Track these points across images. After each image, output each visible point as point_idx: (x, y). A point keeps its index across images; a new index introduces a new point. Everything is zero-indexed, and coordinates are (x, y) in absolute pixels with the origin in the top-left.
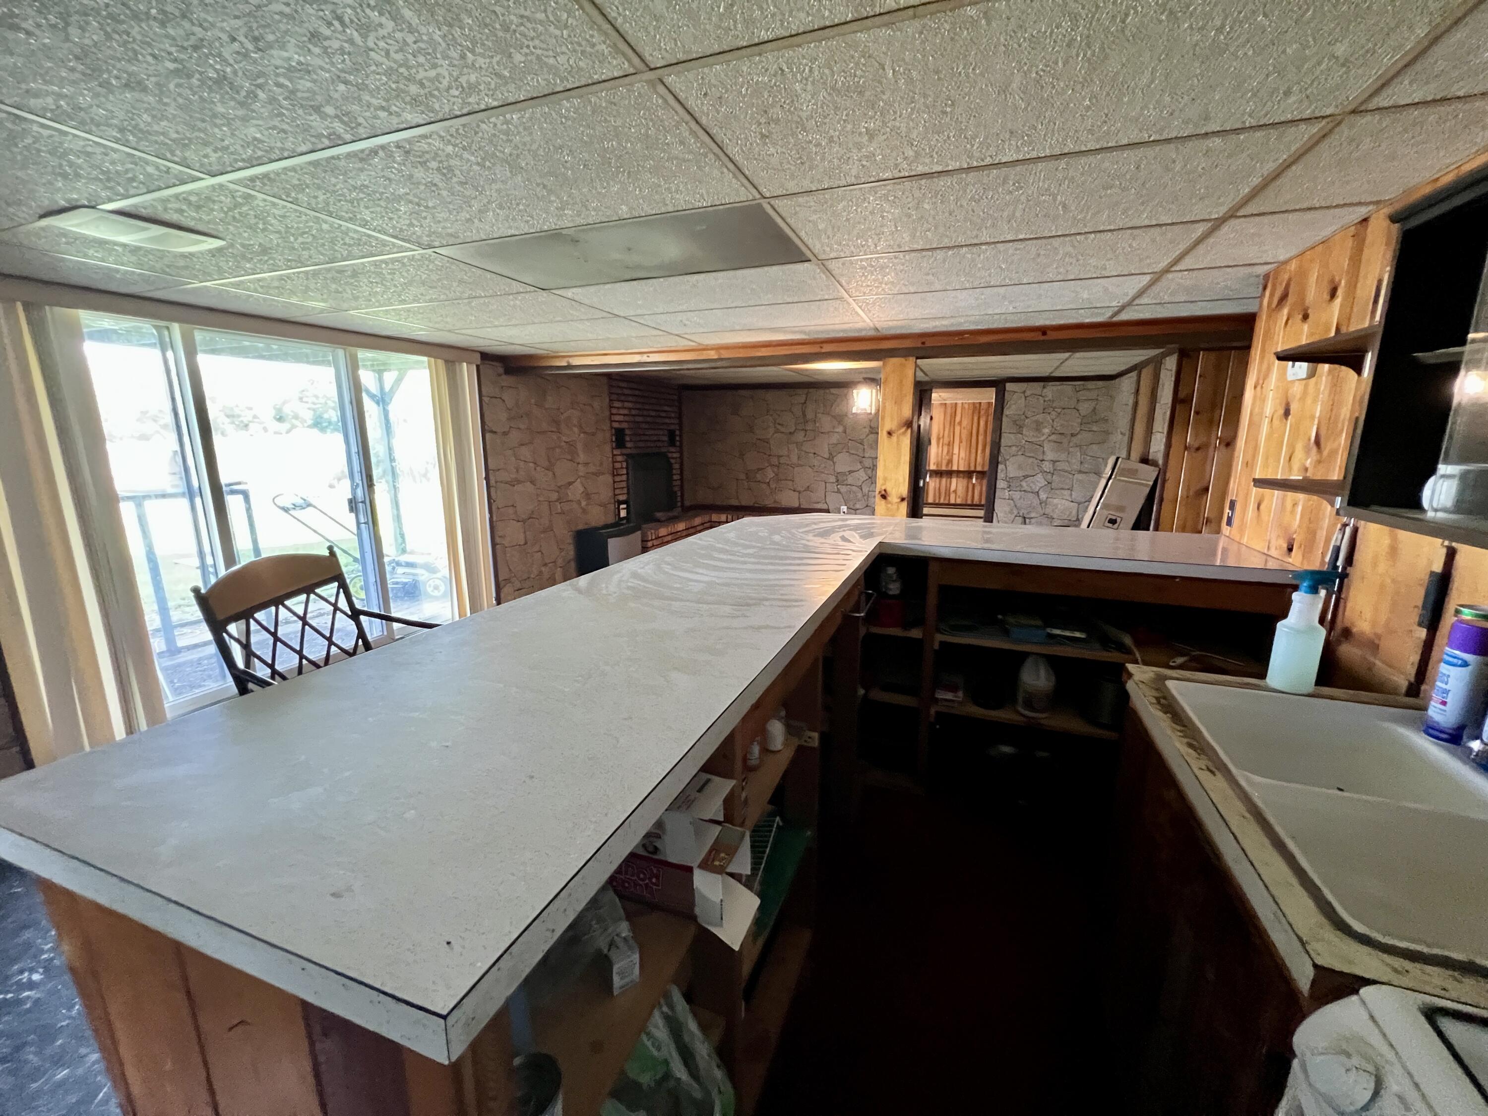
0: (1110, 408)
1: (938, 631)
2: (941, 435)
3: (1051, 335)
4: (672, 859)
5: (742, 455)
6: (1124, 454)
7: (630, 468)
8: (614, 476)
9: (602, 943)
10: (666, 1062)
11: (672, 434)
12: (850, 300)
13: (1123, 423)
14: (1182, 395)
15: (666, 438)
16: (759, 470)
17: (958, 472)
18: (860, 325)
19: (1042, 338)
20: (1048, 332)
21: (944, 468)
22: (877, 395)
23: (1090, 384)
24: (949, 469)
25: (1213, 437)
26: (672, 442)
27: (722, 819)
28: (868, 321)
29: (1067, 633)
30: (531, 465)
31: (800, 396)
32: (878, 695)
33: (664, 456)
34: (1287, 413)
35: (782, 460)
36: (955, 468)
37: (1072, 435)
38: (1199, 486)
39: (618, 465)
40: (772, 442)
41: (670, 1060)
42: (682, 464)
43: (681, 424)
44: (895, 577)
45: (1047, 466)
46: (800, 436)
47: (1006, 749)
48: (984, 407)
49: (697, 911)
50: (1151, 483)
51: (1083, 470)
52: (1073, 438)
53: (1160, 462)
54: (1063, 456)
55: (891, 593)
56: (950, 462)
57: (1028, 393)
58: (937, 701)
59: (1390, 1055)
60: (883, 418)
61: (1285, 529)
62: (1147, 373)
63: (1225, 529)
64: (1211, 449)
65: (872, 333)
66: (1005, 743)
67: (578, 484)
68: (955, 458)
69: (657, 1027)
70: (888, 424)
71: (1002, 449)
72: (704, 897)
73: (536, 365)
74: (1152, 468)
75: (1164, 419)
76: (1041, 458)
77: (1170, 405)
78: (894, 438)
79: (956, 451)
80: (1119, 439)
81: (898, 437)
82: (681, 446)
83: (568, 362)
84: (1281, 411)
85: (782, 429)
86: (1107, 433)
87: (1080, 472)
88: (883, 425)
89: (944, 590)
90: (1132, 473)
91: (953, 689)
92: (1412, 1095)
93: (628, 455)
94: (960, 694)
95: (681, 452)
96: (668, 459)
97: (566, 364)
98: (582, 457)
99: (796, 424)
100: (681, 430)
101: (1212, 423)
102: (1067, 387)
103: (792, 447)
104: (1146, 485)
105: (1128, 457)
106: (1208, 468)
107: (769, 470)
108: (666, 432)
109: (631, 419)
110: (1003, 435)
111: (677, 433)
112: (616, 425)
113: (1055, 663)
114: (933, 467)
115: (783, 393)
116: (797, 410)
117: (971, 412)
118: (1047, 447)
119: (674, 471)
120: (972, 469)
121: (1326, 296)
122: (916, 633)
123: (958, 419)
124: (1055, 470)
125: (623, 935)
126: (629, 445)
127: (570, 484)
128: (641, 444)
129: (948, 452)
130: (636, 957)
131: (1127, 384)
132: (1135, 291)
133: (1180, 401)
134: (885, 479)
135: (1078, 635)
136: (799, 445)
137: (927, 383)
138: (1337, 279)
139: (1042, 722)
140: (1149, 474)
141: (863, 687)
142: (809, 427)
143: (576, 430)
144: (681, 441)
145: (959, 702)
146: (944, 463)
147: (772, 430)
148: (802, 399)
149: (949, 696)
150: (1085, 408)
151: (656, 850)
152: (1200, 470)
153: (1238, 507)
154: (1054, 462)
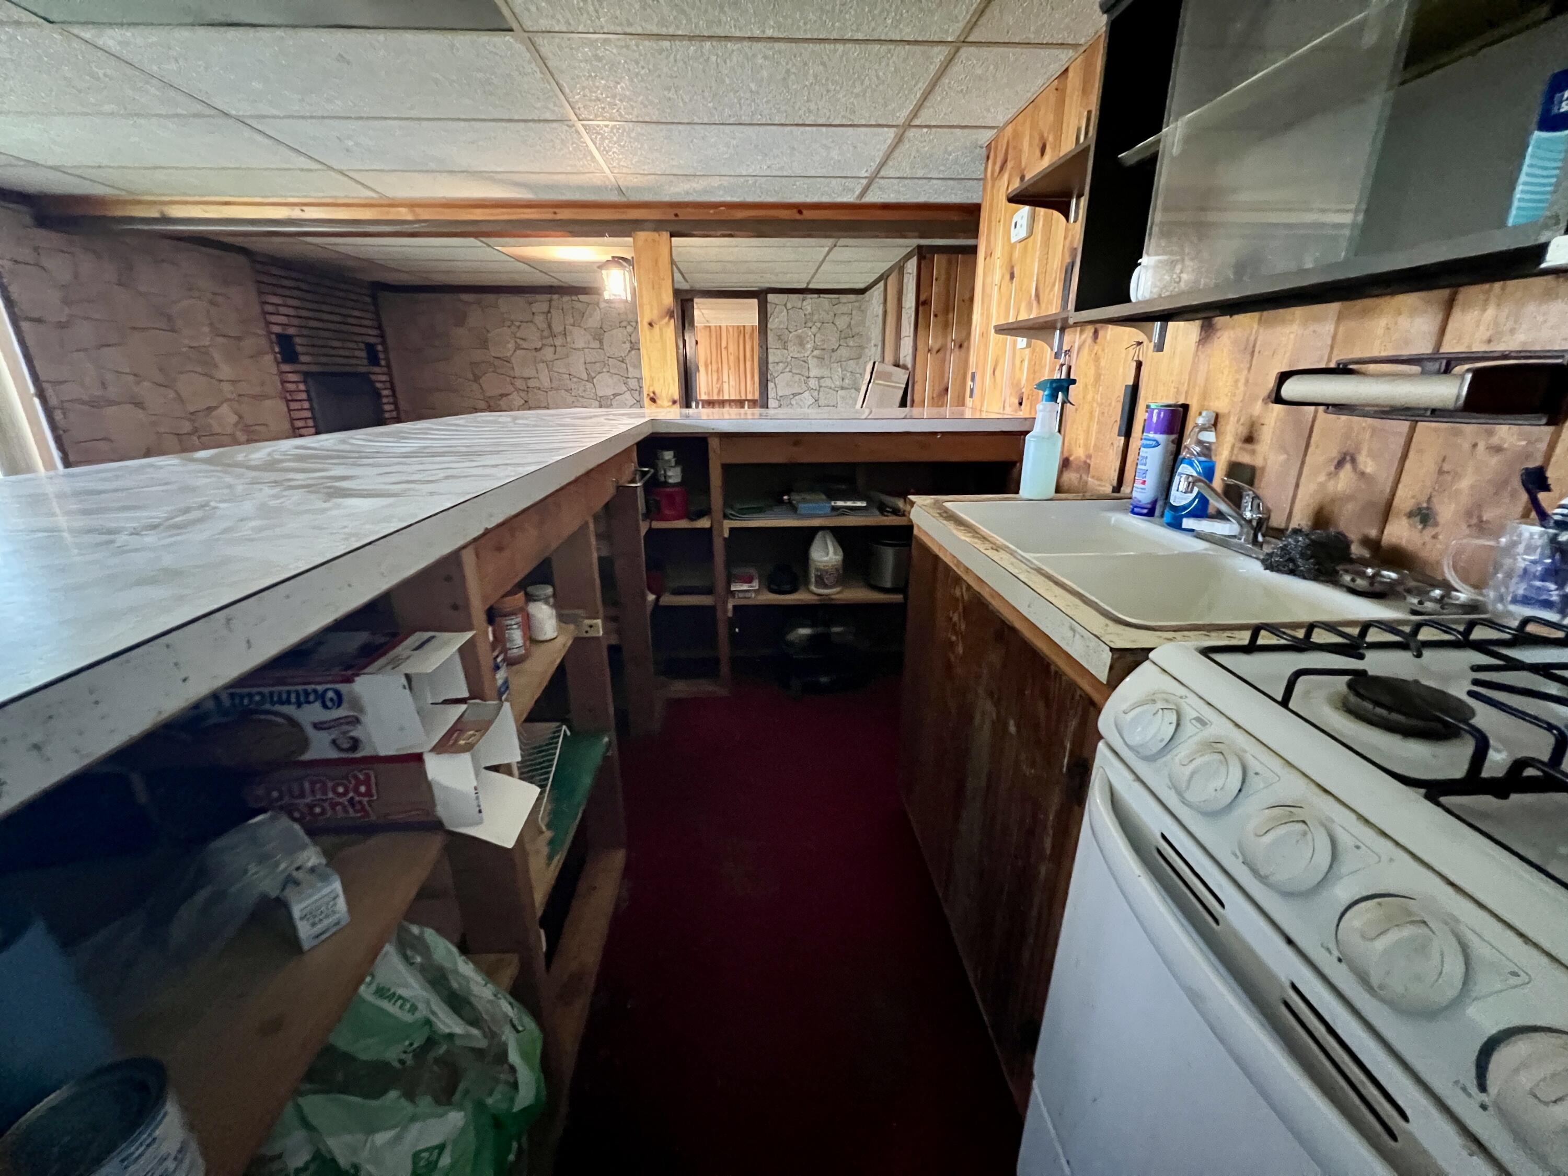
0: (862, 323)
1: (726, 517)
2: (709, 361)
3: (808, 214)
4: (384, 751)
5: (476, 379)
6: (878, 358)
7: (313, 394)
8: (288, 401)
9: (269, 886)
10: (428, 1022)
11: (370, 348)
12: (579, 125)
13: (875, 333)
14: (922, 298)
15: (363, 354)
16: (502, 395)
17: (730, 402)
18: (597, 179)
19: (798, 217)
20: (805, 212)
21: (715, 398)
22: (631, 278)
23: (844, 298)
24: (721, 398)
25: (949, 339)
26: (373, 359)
27: (466, 694)
28: (608, 171)
29: (849, 504)
30: (131, 378)
31: (540, 304)
32: (668, 599)
33: (365, 377)
34: (1012, 276)
35: (531, 383)
36: (726, 397)
37: (833, 351)
38: (943, 387)
39: (291, 387)
40: (513, 360)
41: (432, 1018)
42: (393, 389)
43: (382, 336)
44: (673, 464)
45: (813, 383)
46: (548, 353)
47: (804, 631)
48: (748, 330)
49: (441, 811)
50: (904, 386)
51: (846, 386)
52: (833, 354)
53: (910, 366)
54: (826, 373)
55: (671, 481)
56: (720, 391)
57: (789, 306)
58: (733, 593)
59: (1182, 691)
60: (641, 305)
61: (1016, 385)
62: (892, 280)
63: (968, 401)
64: (949, 352)
65: (614, 197)
66: (804, 626)
67: (225, 409)
68: (726, 386)
69: (406, 985)
70: (647, 313)
71: (770, 366)
72: (446, 789)
73: (98, 213)
74: (904, 371)
75: (910, 324)
76: (807, 374)
77: (913, 309)
78: (656, 327)
79: (725, 378)
80: (873, 352)
81: (661, 329)
82: (388, 366)
83: (162, 213)
84: (1008, 277)
85: (525, 345)
86: (861, 347)
87: (842, 388)
88: (642, 317)
89: (727, 469)
90: (887, 376)
91: (749, 580)
92: (1208, 713)
93: (306, 375)
94: (755, 585)
95: (390, 374)
96: (372, 383)
97: (157, 215)
98: (225, 371)
99: (542, 338)
100: (384, 343)
101: (946, 326)
102: (825, 300)
103: (541, 366)
104: (899, 388)
105: (883, 361)
106: (947, 366)
107: (515, 395)
108: (362, 346)
109: (303, 322)
110: (770, 351)
111: (380, 348)
112: (277, 329)
113: (841, 535)
114: (704, 397)
115: (518, 300)
116: (540, 320)
117: (736, 335)
118: (812, 362)
119: (385, 400)
120: (743, 398)
121: (1038, 153)
122: (704, 523)
123: (724, 344)
124: (820, 387)
125: (310, 864)
126: (303, 358)
127: (210, 409)
128: (323, 360)
129: (718, 379)
130: (337, 886)
131: (876, 293)
132: (881, 154)
133: (922, 304)
134: (652, 379)
135: (859, 504)
136: (549, 365)
137: (687, 291)
138: (1046, 135)
139: (833, 597)
140: (901, 377)
141: (653, 593)
142: (559, 341)
143: (206, 329)
144: (387, 359)
145: (755, 591)
146: (715, 391)
147: (511, 346)
148: (544, 307)
149: (745, 587)
150: (842, 322)
151: (355, 744)
152: (941, 372)
153: (977, 378)
154: (820, 378)
